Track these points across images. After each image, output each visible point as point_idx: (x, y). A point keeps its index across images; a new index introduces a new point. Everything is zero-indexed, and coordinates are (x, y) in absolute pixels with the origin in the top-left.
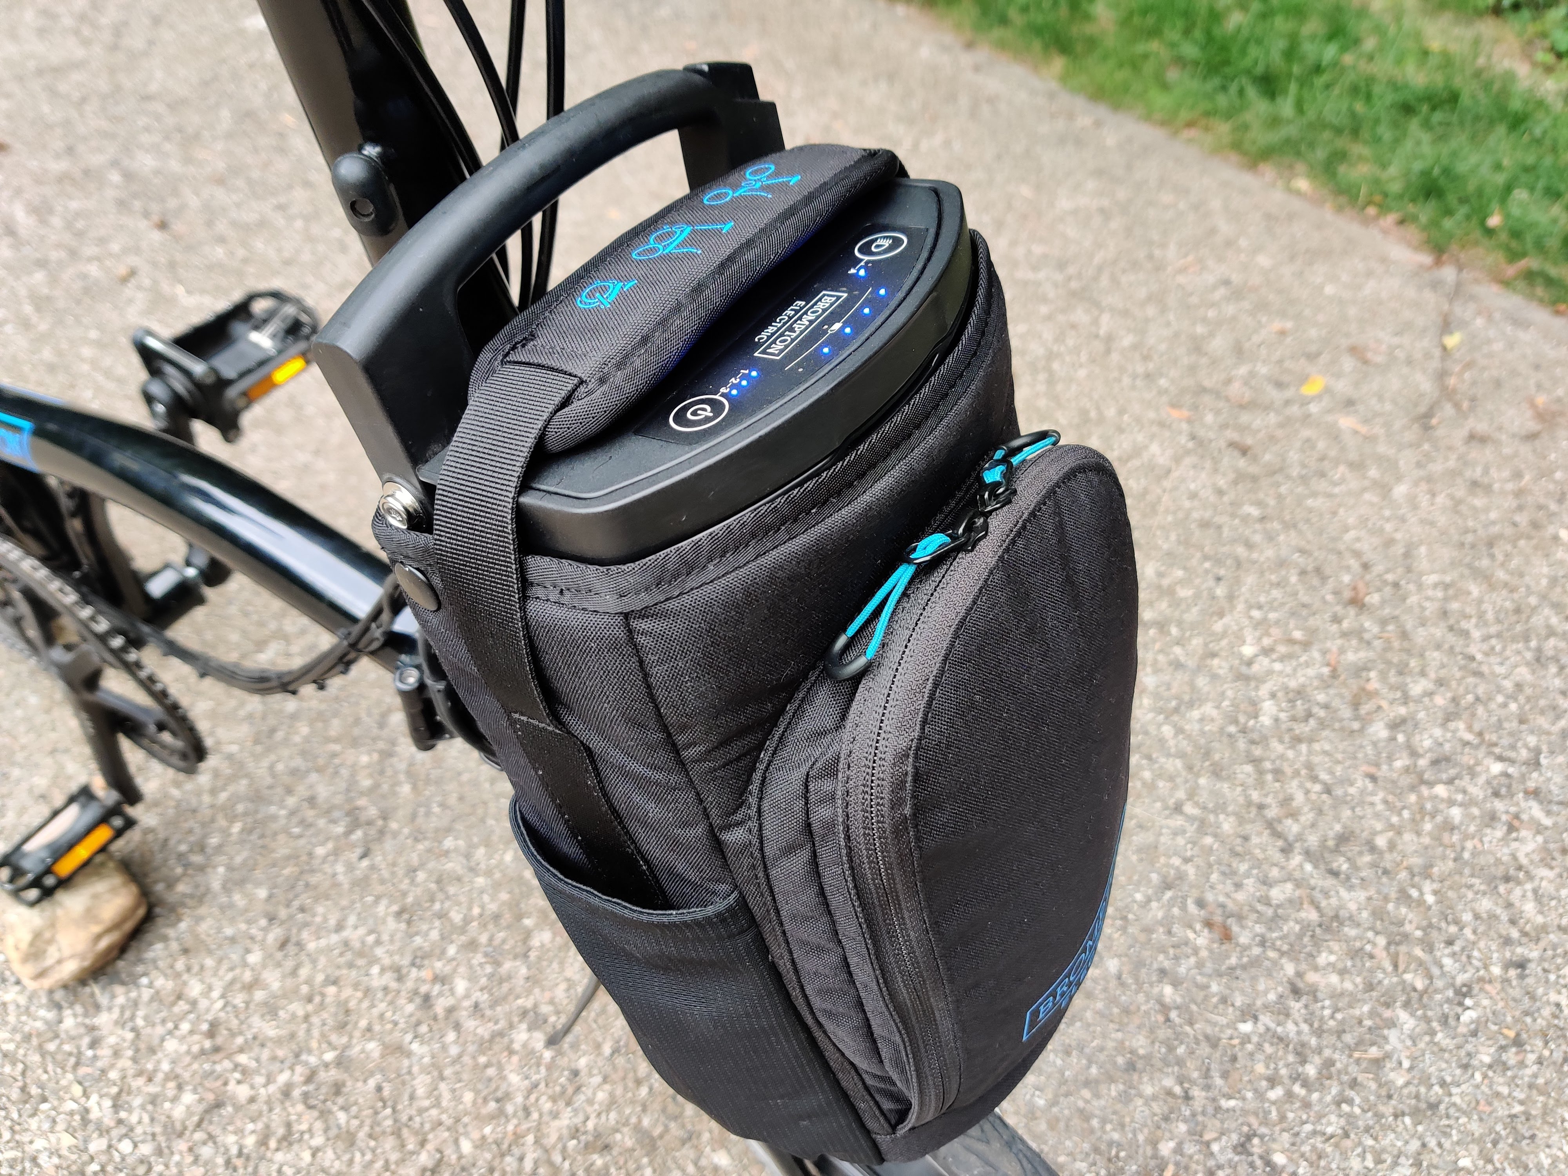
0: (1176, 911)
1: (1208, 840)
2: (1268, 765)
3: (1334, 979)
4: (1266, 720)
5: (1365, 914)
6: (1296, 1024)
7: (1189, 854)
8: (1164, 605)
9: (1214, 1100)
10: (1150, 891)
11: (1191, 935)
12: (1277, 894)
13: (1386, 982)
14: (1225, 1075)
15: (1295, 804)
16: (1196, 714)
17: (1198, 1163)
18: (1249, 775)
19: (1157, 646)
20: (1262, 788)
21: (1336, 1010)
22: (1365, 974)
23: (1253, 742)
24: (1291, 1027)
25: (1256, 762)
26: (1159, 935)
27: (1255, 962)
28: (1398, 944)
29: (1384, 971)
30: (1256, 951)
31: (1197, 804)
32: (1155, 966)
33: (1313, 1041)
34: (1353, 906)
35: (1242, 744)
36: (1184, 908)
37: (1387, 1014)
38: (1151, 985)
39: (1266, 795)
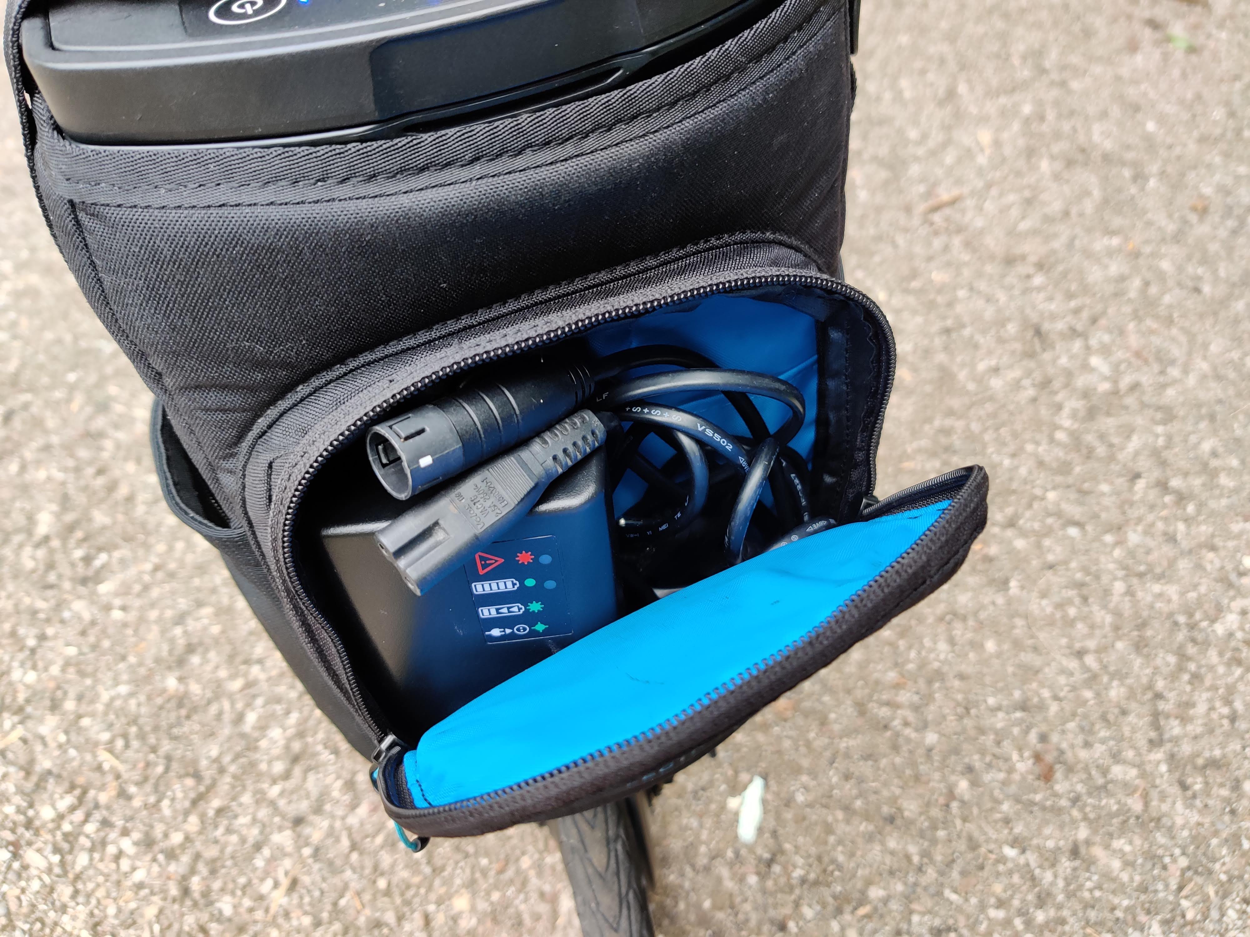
0: (1016, 731)
1: (1088, 694)
2: (1192, 667)
3: (1116, 864)
4: (1220, 629)
5: (1185, 833)
6: (1056, 876)
7: (1062, 694)
8: (1197, 482)
9: (942, 885)
10: (1005, 703)
11: (1015, 756)
12: (1117, 771)
13: (1161, 895)
14: (964, 873)
15: (1191, 712)
16: (1157, 588)
17: (894, 918)
18: (1168, 665)
19: (1164, 513)
20: (1172, 681)
21: (1099, 887)
22: (1148, 877)
23: (1194, 641)
24: (1048, 876)
25: (1183, 657)
26: (989, 740)
27: (1058, 811)
28: (1196, 872)
29: (1167, 886)
30: (1064, 803)
31: (1100, 661)
32: (967, 760)
33: (1061, 898)
34: (1179, 821)
35: (1181, 636)
36: (1027, 732)
37: (1143, 918)
38: (953, 772)
39: (1171, 690)
